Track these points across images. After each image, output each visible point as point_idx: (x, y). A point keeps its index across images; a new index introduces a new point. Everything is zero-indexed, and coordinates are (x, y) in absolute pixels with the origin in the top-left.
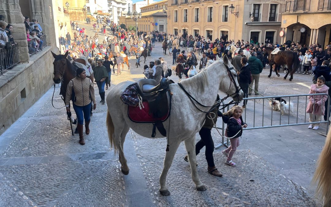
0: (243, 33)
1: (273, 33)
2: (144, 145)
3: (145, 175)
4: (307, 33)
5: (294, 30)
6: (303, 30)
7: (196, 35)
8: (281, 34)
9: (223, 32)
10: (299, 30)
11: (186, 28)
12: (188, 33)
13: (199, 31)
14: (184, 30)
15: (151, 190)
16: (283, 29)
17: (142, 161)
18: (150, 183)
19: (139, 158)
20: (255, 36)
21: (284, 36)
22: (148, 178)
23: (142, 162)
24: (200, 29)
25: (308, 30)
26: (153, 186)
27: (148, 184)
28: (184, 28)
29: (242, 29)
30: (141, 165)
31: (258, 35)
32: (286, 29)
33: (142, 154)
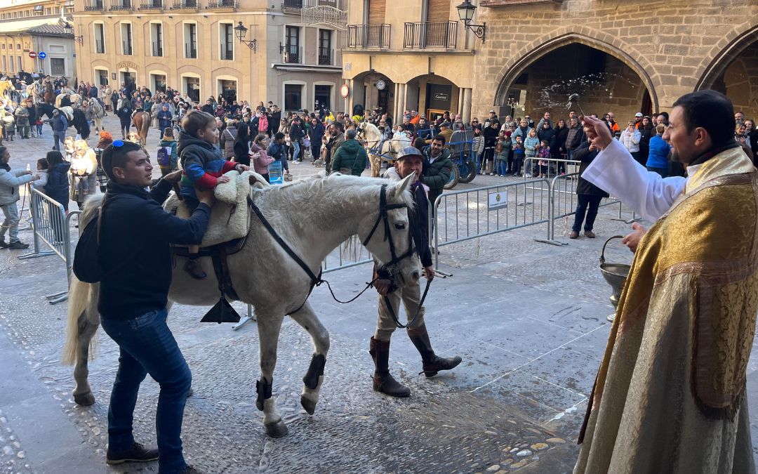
0: (268, 86)
1: (328, 88)
2: (54, 356)
3: (72, 417)
4: (388, 91)
5: (365, 84)
6: (381, 85)
7: (160, 88)
8: (344, 91)
9: (223, 82)
10: (375, 85)
11: (131, 70)
12: (136, 82)
13: (164, 77)
14: (126, 74)
15: (95, 443)
16: (347, 82)
17: (58, 389)
18: (89, 429)
19: (49, 384)
20: (294, 94)
21: (349, 95)
22: (81, 421)
23: (59, 392)
24: (169, 74)
25: (390, 85)
26: (96, 434)
27: (85, 433)
28: (124, 70)
29: (266, 78)
30: (57, 398)
31: (300, 93)
32: (352, 82)
33: (56, 375)
